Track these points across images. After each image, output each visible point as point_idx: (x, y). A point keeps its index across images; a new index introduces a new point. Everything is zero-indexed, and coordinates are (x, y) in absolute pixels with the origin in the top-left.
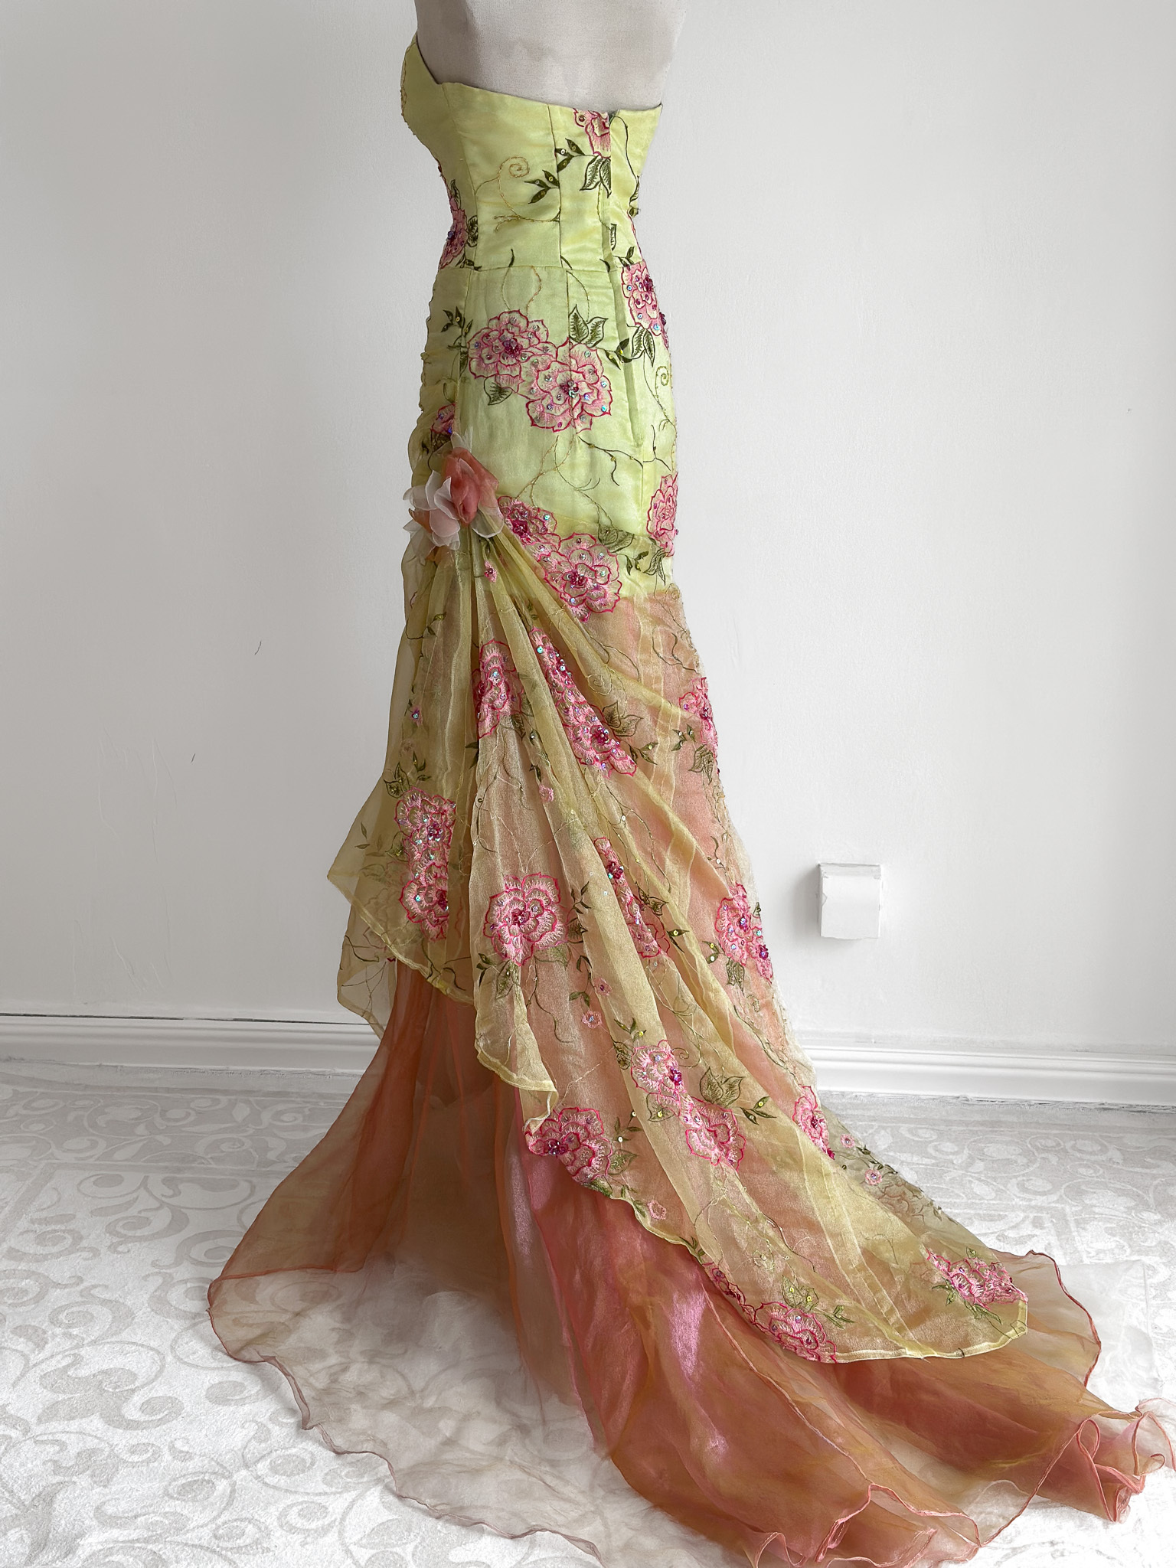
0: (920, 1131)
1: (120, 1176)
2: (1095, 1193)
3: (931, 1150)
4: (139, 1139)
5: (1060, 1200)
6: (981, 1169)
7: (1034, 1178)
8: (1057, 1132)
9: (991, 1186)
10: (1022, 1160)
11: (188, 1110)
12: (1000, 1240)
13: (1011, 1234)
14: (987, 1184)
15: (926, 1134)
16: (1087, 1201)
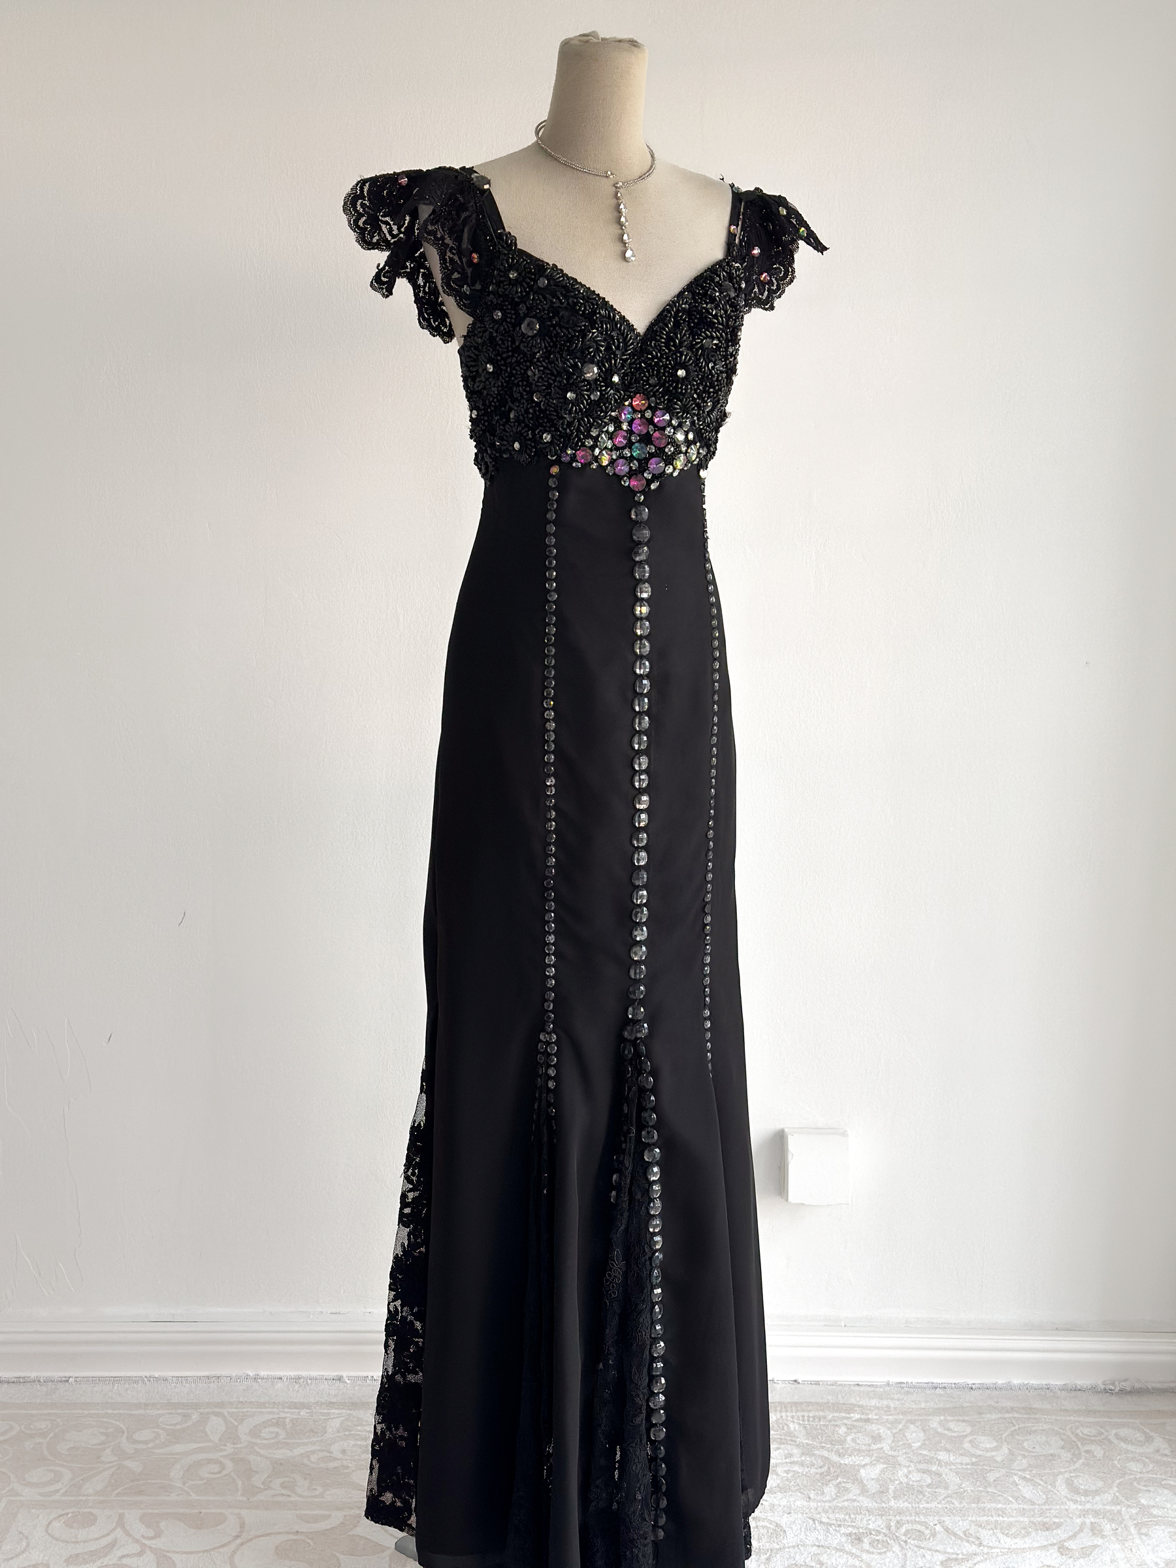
0: (952, 1425)
1: (91, 1513)
2: (1149, 1491)
3: (967, 1445)
4: (108, 1466)
5: (1115, 1502)
6: (1025, 1467)
7: (1082, 1475)
8: (1098, 1420)
9: (1039, 1487)
10: (1066, 1455)
11: (156, 1430)
12: (1062, 1554)
13: (1071, 1545)
14: (1035, 1484)
15: (958, 1428)
16: (1143, 1501)
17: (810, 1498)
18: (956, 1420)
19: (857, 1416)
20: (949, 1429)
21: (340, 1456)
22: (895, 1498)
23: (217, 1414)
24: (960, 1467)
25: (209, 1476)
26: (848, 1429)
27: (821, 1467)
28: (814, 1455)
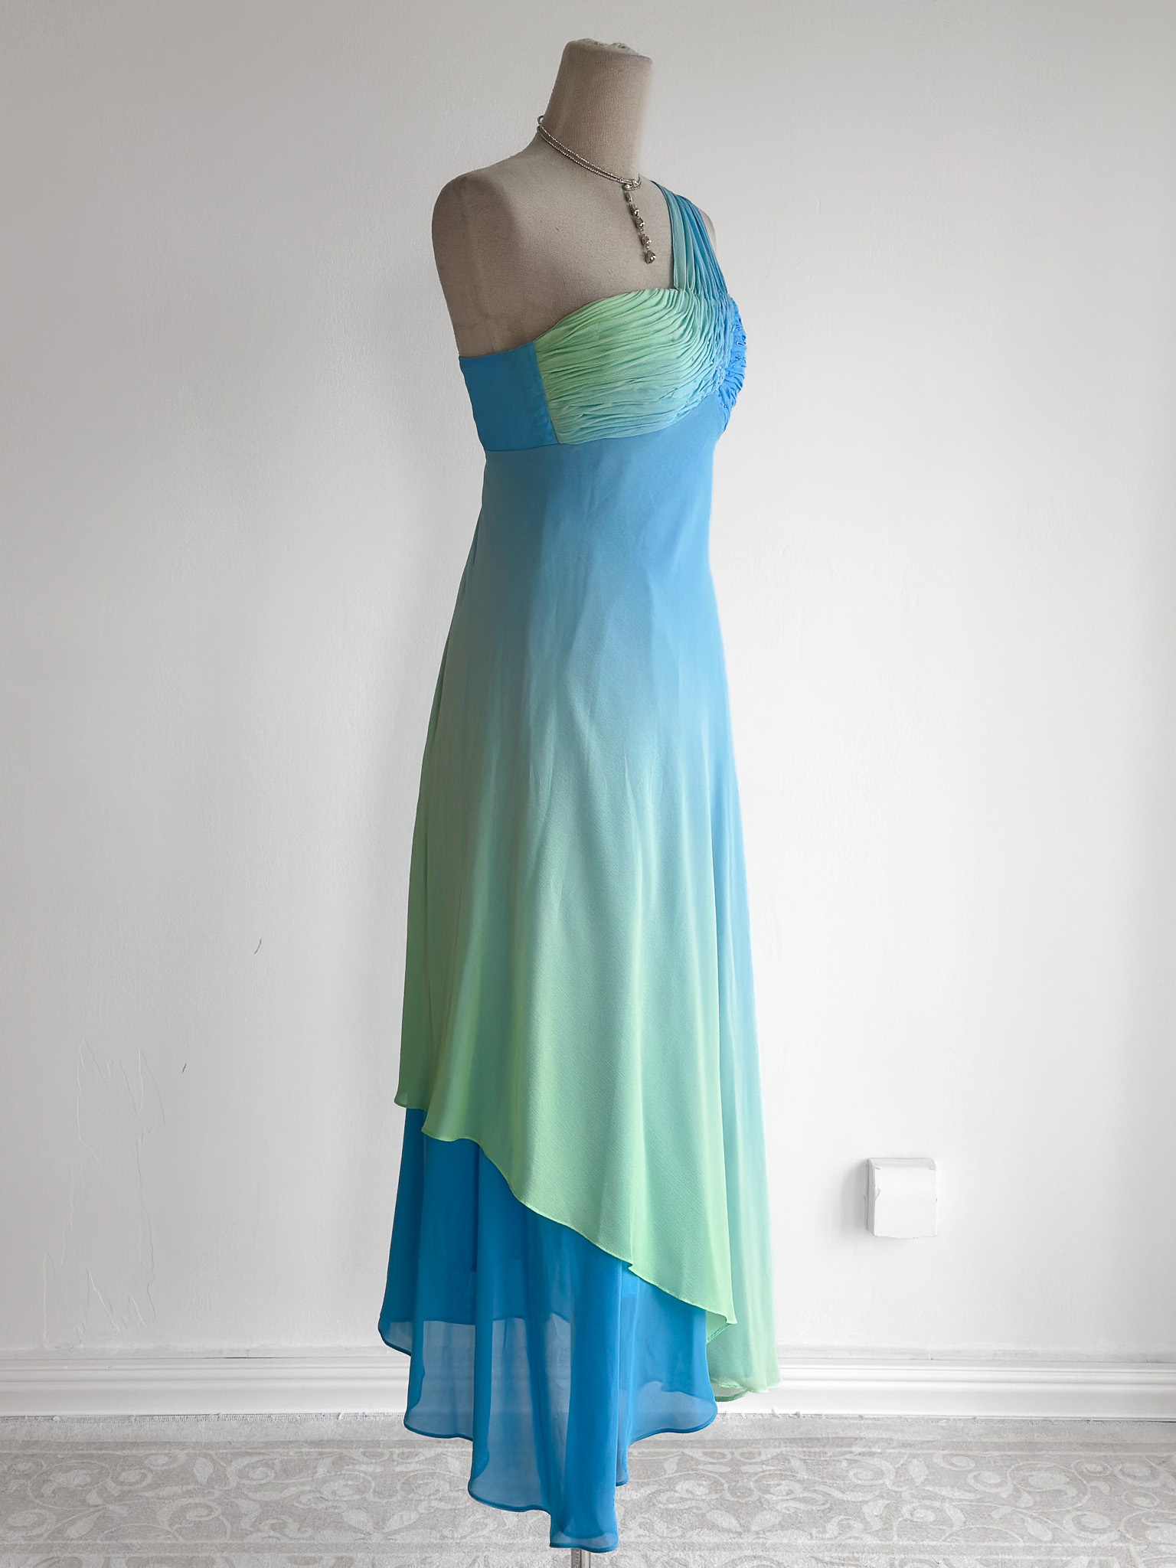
0: (954, 1460)
1: (76, 1558)
2: (1157, 1527)
3: (971, 1482)
4: (92, 1509)
5: (1123, 1538)
6: (1031, 1504)
7: (1088, 1513)
8: (1103, 1454)
9: (1045, 1524)
10: (1072, 1492)
11: (143, 1471)
14: (1041, 1522)
15: (960, 1462)
16: (1150, 1538)
17: (811, 1534)
18: (962, 1455)
19: (860, 1450)
20: (952, 1464)
21: (330, 1497)
22: (898, 1535)
23: (206, 1456)
24: (965, 1503)
25: (198, 1519)
26: (850, 1464)
27: (823, 1504)
28: (816, 1491)
